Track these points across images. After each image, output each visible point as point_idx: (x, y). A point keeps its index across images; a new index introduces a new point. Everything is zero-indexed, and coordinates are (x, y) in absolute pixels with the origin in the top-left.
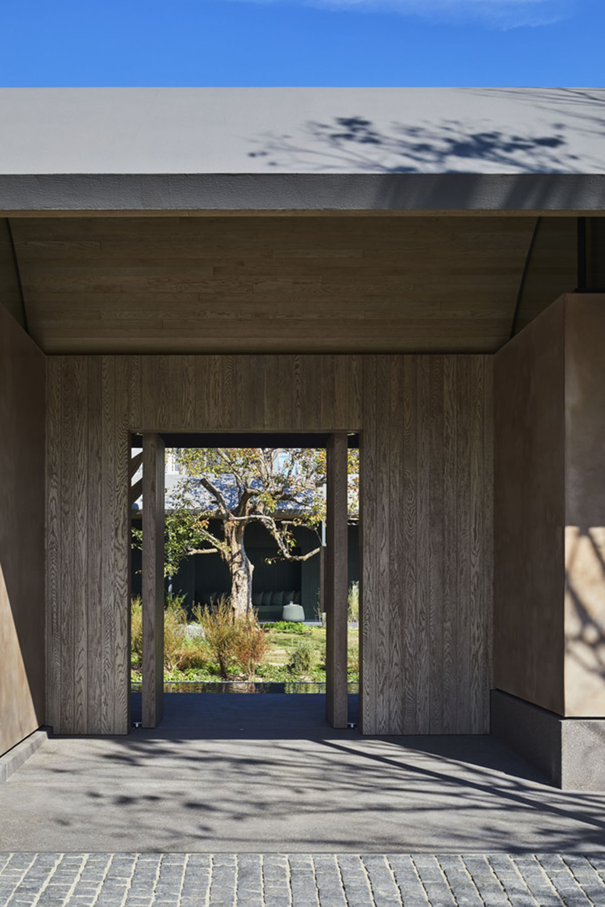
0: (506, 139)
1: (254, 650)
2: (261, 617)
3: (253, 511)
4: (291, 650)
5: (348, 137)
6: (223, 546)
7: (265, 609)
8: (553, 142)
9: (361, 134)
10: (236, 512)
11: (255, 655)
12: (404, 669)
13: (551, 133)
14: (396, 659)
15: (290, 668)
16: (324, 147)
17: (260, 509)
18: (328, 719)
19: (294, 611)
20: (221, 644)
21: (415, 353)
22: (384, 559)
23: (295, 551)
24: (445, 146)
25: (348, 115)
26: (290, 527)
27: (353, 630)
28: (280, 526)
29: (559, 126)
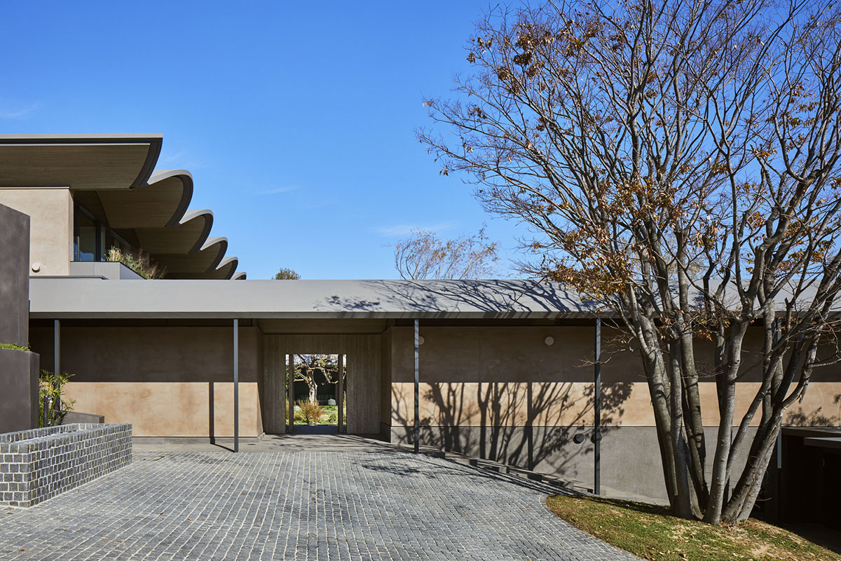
0: (367, 303)
1: (318, 414)
2: (320, 404)
3: (317, 366)
4: (330, 415)
5: (333, 302)
6: (306, 378)
7: (321, 401)
8: (377, 304)
9: (336, 301)
10: (311, 366)
11: (318, 416)
12: (357, 417)
13: (377, 301)
14: (356, 414)
15: (329, 421)
16: (329, 305)
17: (319, 365)
18: (338, 431)
19: (332, 402)
20: (307, 413)
21: (360, 334)
22: (352, 388)
23: (333, 380)
24: (354, 305)
25: (334, 295)
26: (330, 372)
27: (345, 409)
28: (326, 371)
29: (378, 299)
